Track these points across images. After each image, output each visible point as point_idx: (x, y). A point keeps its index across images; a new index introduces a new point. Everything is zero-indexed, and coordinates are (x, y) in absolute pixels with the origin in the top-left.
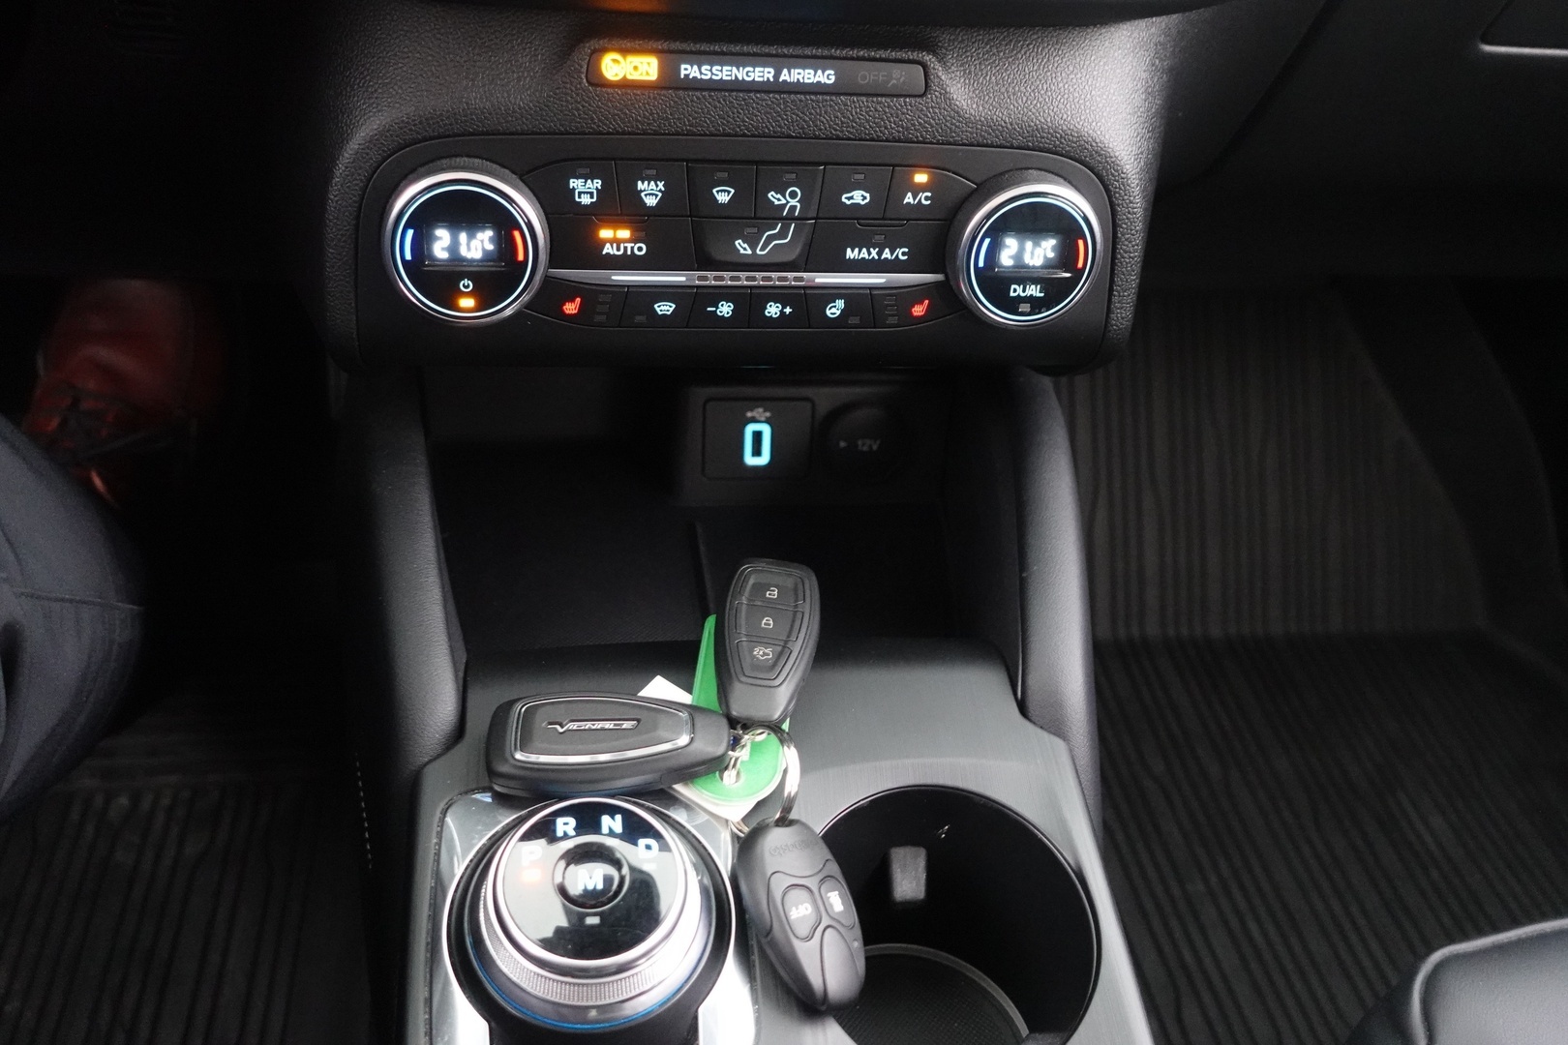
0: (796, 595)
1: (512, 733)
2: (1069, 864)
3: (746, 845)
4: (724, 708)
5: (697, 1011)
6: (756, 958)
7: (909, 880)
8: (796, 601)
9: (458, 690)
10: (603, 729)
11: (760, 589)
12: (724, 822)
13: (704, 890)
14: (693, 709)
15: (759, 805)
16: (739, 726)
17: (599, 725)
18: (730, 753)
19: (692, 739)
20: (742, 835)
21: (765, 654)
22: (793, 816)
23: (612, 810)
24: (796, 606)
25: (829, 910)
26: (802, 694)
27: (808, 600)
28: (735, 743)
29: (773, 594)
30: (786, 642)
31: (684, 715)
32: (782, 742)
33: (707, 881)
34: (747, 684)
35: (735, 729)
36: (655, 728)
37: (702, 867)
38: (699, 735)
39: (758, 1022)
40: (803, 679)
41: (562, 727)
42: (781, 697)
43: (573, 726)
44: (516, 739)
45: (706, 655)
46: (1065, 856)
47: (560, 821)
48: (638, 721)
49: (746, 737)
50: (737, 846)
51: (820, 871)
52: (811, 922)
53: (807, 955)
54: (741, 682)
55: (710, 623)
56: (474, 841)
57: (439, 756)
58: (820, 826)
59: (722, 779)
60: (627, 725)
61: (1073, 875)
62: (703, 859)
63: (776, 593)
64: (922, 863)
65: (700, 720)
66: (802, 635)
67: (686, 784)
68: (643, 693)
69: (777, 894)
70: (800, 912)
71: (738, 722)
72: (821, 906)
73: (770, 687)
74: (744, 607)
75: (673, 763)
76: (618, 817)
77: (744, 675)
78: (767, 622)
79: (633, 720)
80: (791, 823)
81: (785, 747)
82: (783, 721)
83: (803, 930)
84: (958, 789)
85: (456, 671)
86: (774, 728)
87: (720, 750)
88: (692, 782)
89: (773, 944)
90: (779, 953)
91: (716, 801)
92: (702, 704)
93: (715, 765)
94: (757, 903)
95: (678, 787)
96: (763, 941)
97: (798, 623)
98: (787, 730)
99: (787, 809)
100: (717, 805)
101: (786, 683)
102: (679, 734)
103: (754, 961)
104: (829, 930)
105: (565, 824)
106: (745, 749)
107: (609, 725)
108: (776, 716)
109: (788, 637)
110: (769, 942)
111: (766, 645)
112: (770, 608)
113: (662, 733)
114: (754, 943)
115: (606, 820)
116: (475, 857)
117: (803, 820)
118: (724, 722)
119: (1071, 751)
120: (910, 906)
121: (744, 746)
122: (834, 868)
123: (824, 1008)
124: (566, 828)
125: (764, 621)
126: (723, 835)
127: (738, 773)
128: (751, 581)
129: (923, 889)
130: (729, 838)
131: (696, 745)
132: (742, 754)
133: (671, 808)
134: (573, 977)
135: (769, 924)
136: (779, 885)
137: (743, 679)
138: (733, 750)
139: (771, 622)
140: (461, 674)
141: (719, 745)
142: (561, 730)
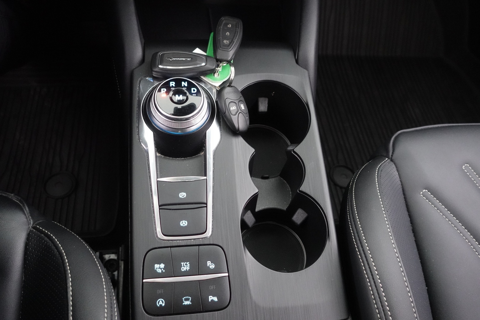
0: (236, 26)
1: (158, 61)
2: (304, 101)
3: (220, 92)
4: (215, 56)
5: (206, 132)
6: (221, 120)
7: (263, 106)
8: (236, 28)
9: (142, 49)
10: (182, 60)
11: (226, 24)
12: (214, 87)
13: (208, 103)
14: (206, 56)
15: (224, 83)
16: (219, 61)
17: (181, 59)
18: (216, 68)
19: (206, 64)
20: (218, 90)
21: (226, 42)
22: (232, 85)
23: (185, 81)
24: (236, 30)
25: (241, 109)
26: (236, 54)
27: (239, 28)
28: (218, 66)
29: (230, 26)
30: (233, 39)
31: (205, 58)
32: (230, 65)
33: (209, 101)
34: (221, 50)
35: (218, 62)
36: (196, 60)
37: (208, 98)
38: (208, 63)
39: (221, 135)
40: (237, 50)
41: (171, 59)
42: (231, 54)
43: (174, 59)
44: (159, 62)
45: (210, 43)
46: (304, 100)
47: (171, 83)
48: (192, 58)
49: (221, 64)
50: (217, 92)
51: (239, 99)
52: (236, 111)
53: (234, 119)
54: (220, 49)
55: (212, 35)
56: (148, 89)
57: (138, 67)
58: (240, 89)
59: (214, 76)
60: (189, 59)
61: (305, 104)
62: (208, 96)
63: (231, 26)
64: (267, 102)
65: (208, 59)
66: (237, 38)
67: (204, 77)
68: (194, 52)
69: (227, 104)
70: (233, 108)
71: (219, 60)
72: (239, 108)
73: (227, 51)
74: (221, 30)
75: (201, 70)
76: (186, 82)
77: (221, 47)
78: (228, 33)
79: (190, 58)
80: (232, 87)
81: (231, 67)
82: (231, 60)
83: (234, 113)
84: (277, 82)
85: (142, 44)
86: (229, 62)
87: (214, 67)
88: (206, 76)
89: (226, 116)
90: (227, 119)
91: (212, 81)
92: (209, 55)
93: (212, 72)
94: (222, 107)
95: (202, 77)
96: (223, 115)
97: (236, 35)
98: (232, 63)
99: (231, 83)
100: (213, 82)
101: (232, 50)
102: (203, 62)
103: (221, 121)
104: (240, 114)
105: (172, 83)
106: (220, 68)
107: (184, 59)
108: (229, 59)
109: (234, 37)
110: (225, 116)
111: (227, 40)
112: (229, 30)
113: (198, 62)
114: (221, 117)
115: (183, 83)
116: (148, 92)
117: (235, 86)
118: (215, 60)
119: (309, 73)
120: (263, 113)
121: (220, 67)
122: (242, 99)
123: (238, 132)
124: (172, 84)
125: (227, 33)
126: (214, 90)
127: (218, 74)
128: (224, 22)
129: (266, 109)
130: (215, 91)
131: (207, 66)
132: (220, 69)
133: (200, 83)
134: (175, 121)
135: (225, 111)
136: (228, 101)
137: (221, 49)
138: (217, 68)
139: (229, 34)
140: (143, 45)
141: (214, 66)
142: (171, 60)
